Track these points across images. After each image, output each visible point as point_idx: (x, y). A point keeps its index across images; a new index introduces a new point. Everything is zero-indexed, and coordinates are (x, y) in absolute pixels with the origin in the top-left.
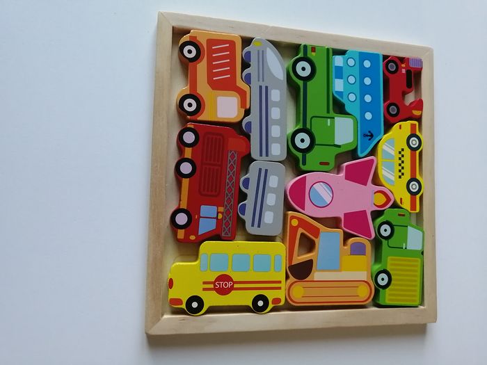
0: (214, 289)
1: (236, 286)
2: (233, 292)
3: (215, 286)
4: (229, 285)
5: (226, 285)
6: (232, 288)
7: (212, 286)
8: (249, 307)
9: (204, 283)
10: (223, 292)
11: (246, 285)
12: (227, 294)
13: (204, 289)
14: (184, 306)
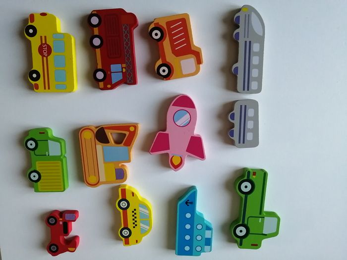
0: (42, 44)
1: (45, 58)
2: (41, 56)
3: (44, 44)
4: (45, 54)
5: (45, 52)
6: (43, 56)
7: (44, 42)
8: (32, 68)
9: (45, 37)
10: (41, 50)
11: (46, 65)
12: (39, 53)
13: (41, 37)
14: (30, 24)
